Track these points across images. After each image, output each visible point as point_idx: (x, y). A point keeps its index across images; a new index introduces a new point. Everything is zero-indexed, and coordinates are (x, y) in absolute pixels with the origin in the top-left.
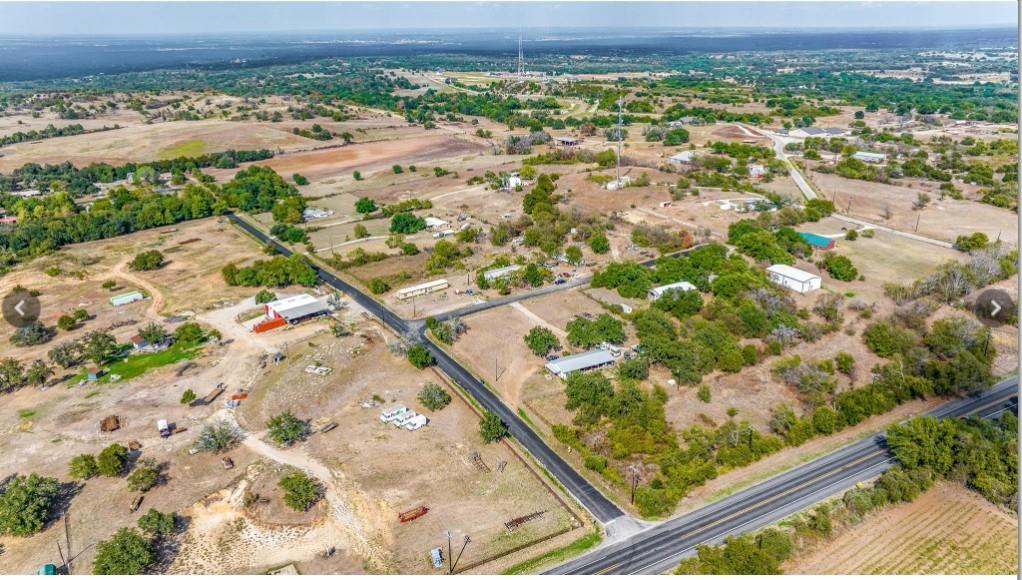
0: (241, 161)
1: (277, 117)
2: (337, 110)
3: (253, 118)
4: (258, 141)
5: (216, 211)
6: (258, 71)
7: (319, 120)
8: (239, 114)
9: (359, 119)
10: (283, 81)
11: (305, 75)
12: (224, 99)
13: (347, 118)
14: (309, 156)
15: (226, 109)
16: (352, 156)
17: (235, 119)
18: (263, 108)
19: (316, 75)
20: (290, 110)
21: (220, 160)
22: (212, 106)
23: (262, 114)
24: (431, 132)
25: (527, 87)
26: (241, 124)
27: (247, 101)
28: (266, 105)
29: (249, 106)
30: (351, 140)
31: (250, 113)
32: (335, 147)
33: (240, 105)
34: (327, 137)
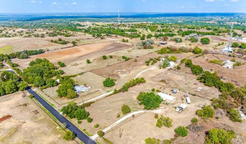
0: (30, 55)
1: (43, 36)
2: (65, 33)
3: (33, 36)
4: (36, 45)
5: (21, 88)
6: (30, 22)
7: (59, 37)
8: (27, 35)
9: (74, 36)
10: (39, 25)
11: (46, 23)
12: (20, 30)
13: (70, 36)
14: (60, 52)
15: (21, 33)
16: (78, 51)
17: (25, 37)
18: (36, 33)
19: (49, 23)
20: (47, 33)
21: (21, 55)
22: (16, 32)
23: (36, 35)
24: (103, 40)
25: (122, 25)
26: (28, 38)
27: (29, 30)
28: (37, 32)
29: (30, 32)
30: (76, 44)
31: (31, 34)
32: (70, 47)
33: (27, 32)
34: (65, 43)
